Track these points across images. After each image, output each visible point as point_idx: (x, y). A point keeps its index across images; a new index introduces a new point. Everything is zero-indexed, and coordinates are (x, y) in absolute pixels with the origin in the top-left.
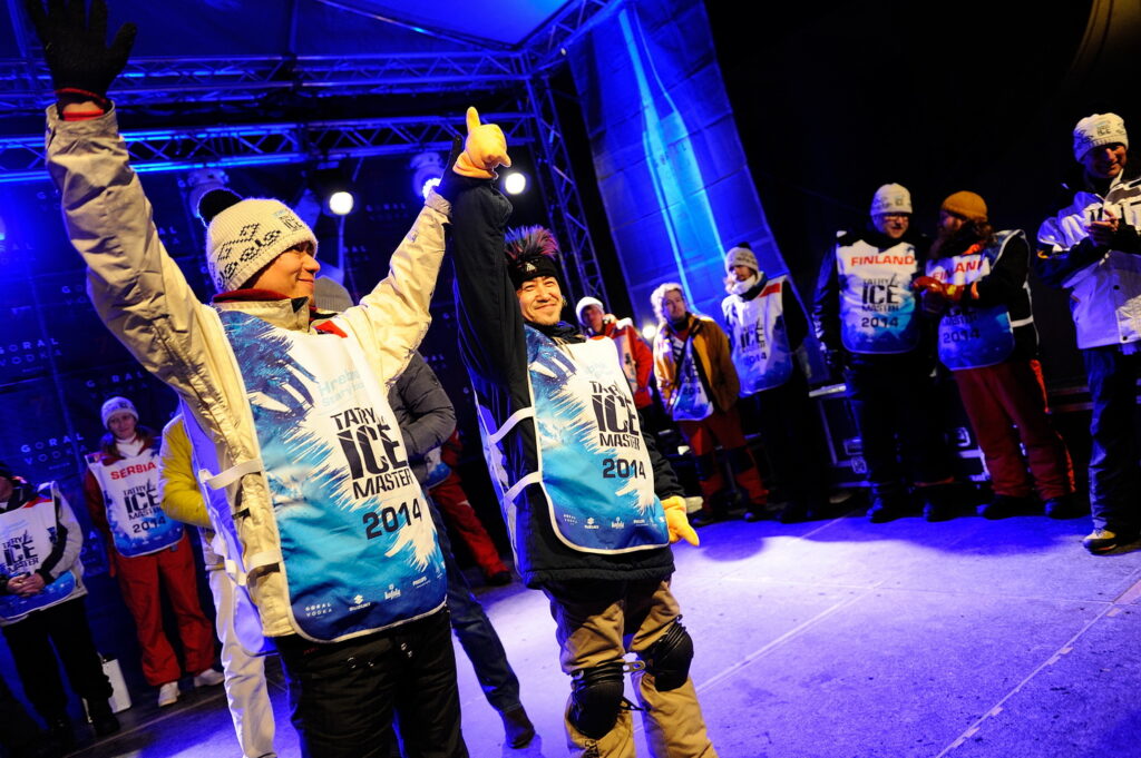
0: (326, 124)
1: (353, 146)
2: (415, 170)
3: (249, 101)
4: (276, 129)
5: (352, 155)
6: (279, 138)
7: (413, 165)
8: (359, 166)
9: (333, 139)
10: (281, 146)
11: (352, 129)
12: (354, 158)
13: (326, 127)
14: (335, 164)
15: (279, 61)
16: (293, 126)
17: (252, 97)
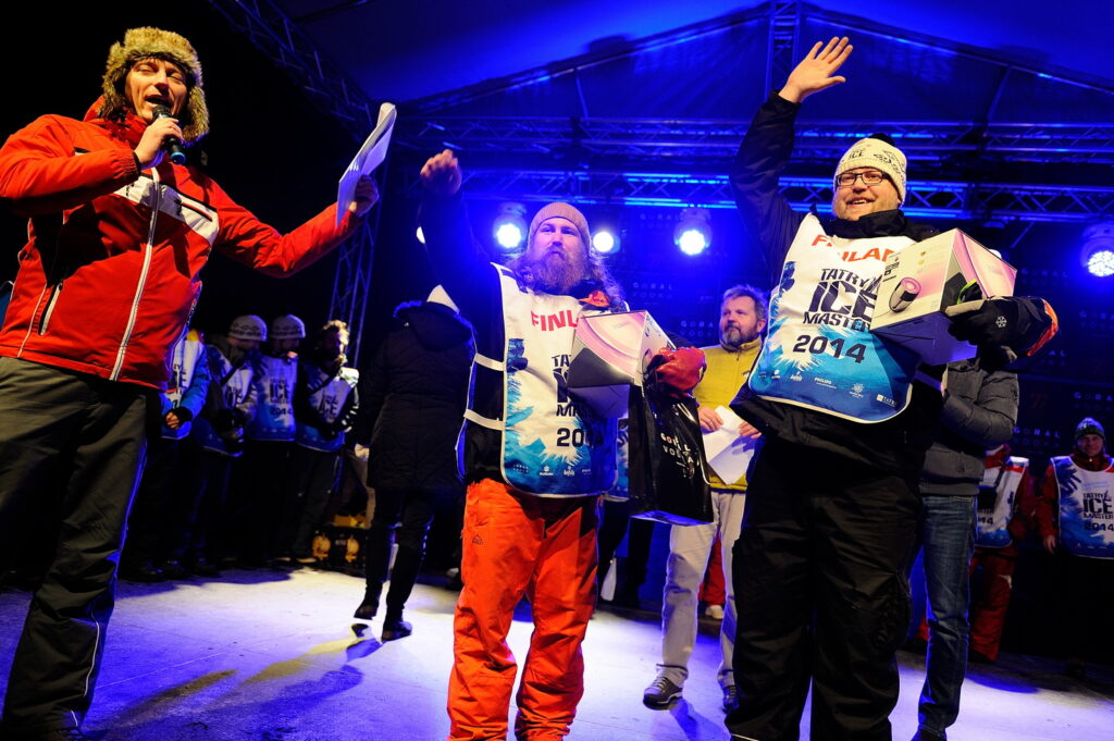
0: (998, 186)
1: (1022, 209)
2: (1087, 239)
3: (934, 162)
4: (948, 187)
5: (1022, 219)
6: (951, 196)
7: (1085, 235)
8: (1027, 229)
9: (1005, 201)
10: (952, 203)
11: (1029, 194)
12: (1024, 222)
13: (997, 189)
14: (1001, 226)
15: (969, 127)
16: (965, 185)
17: (938, 158)
